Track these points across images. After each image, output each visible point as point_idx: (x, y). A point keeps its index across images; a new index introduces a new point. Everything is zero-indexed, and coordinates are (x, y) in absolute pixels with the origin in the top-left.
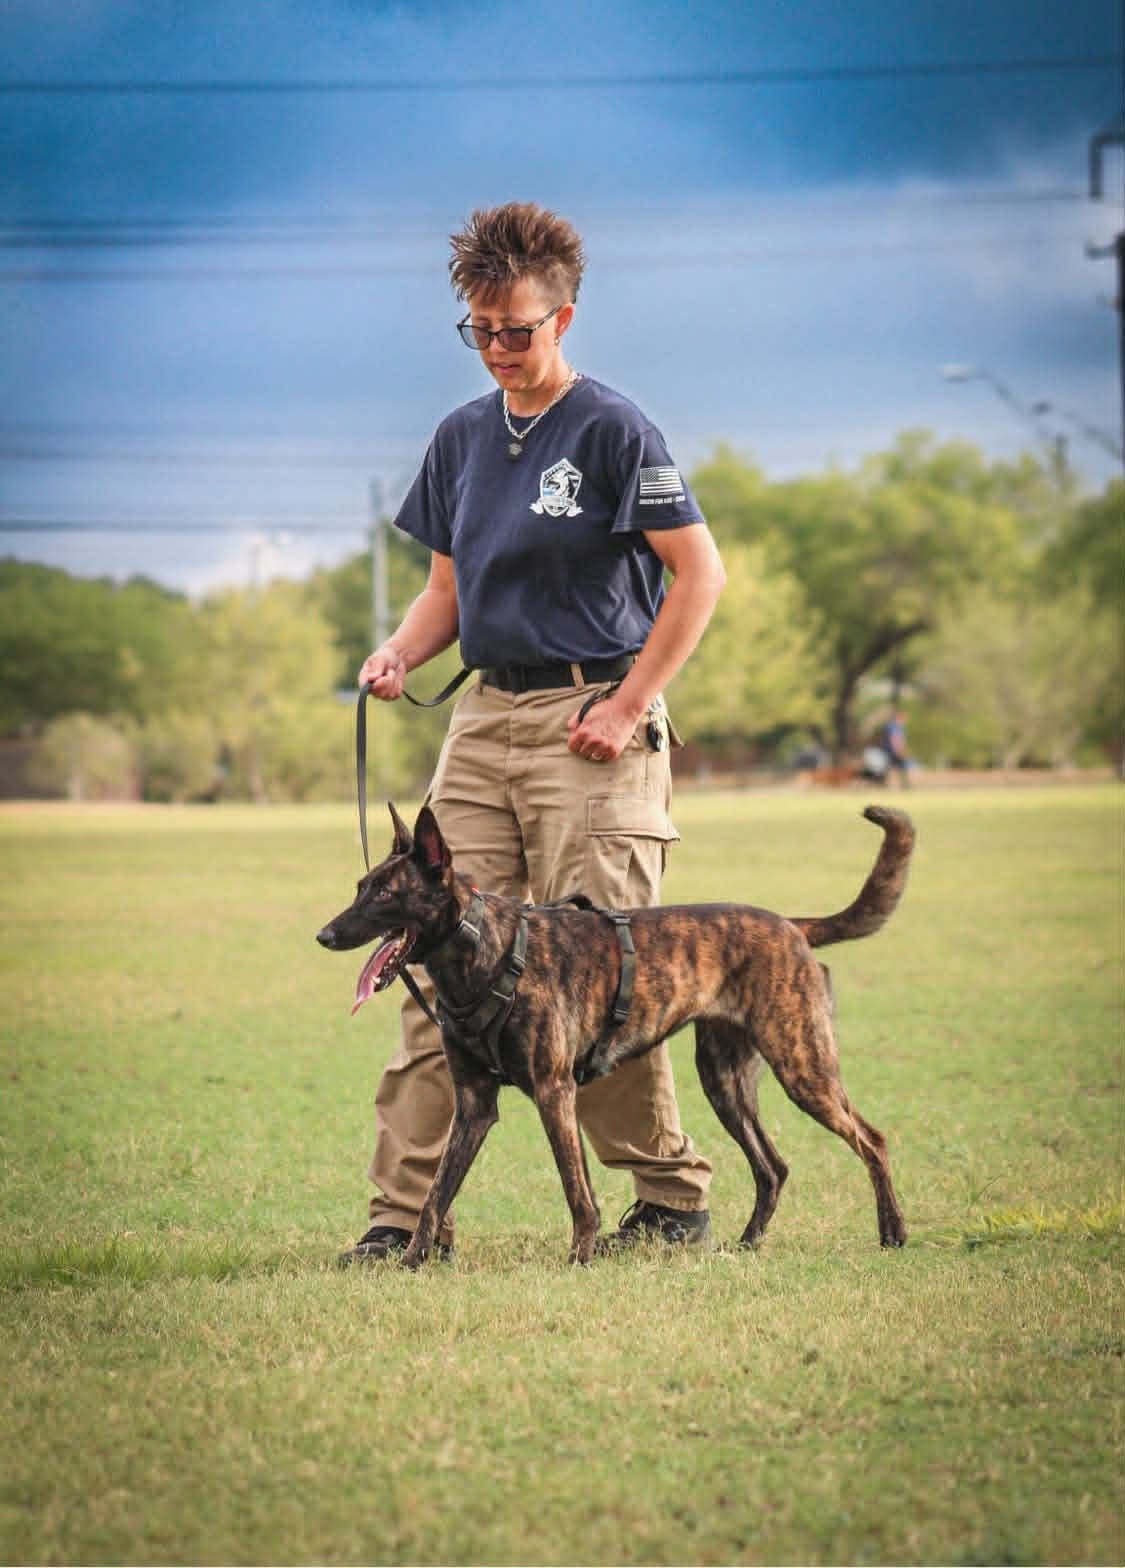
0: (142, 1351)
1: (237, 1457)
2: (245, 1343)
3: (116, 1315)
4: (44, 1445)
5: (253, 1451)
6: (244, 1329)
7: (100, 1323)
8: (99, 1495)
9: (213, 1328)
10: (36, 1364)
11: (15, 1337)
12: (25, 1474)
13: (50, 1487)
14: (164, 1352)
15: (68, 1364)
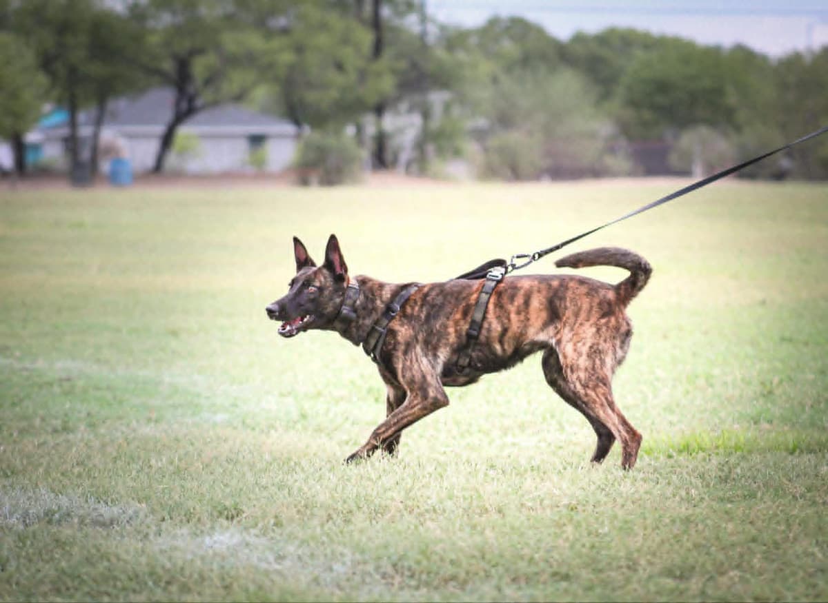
0: (746, 493)
1: (807, 554)
2: (809, 490)
3: (730, 472)
4: (689, 545)
5: (816, 550)
6: (809, 482)
7: (720, 477)
8: (722, 574)
9: (790, 481)
10: (682, 499)
11: (669, 484)
12: (678, 560)
13: (693, 568)
14: (759, 494)
15: (702, 499)
